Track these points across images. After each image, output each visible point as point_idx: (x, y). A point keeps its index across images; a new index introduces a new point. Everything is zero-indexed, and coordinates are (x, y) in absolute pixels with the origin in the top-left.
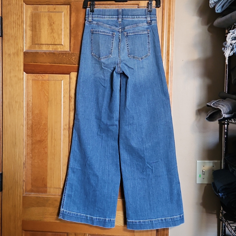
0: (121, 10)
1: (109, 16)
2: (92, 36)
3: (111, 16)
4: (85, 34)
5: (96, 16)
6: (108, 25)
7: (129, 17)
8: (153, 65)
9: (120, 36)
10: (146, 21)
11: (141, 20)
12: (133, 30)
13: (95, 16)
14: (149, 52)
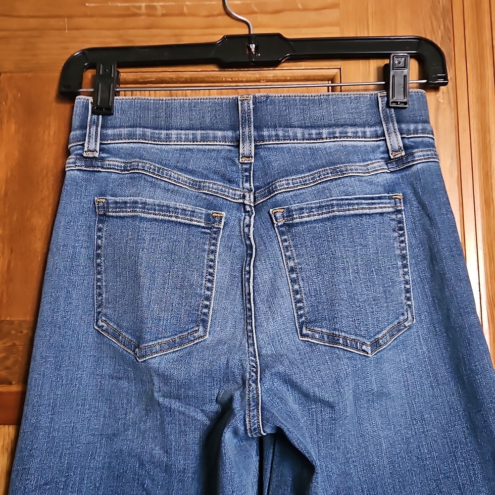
0: (251, 102)
1: (191, 132)
2: (100, 230)
3: (199, 132)
4: (61, 220)
5: (125, 131)
6: (185, 177)
7: (291, 134)
8: (435, 375)
9: (249, 226)
10: (383, 153)
11: (354, 146)
12: (320, 194)
13: (117, 131)
14: (410, 306)
